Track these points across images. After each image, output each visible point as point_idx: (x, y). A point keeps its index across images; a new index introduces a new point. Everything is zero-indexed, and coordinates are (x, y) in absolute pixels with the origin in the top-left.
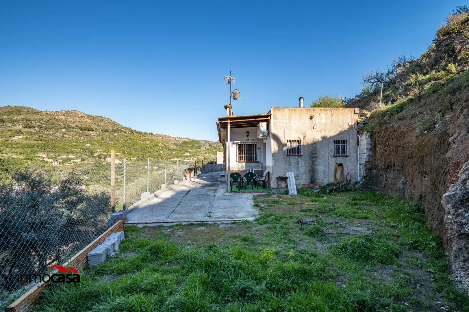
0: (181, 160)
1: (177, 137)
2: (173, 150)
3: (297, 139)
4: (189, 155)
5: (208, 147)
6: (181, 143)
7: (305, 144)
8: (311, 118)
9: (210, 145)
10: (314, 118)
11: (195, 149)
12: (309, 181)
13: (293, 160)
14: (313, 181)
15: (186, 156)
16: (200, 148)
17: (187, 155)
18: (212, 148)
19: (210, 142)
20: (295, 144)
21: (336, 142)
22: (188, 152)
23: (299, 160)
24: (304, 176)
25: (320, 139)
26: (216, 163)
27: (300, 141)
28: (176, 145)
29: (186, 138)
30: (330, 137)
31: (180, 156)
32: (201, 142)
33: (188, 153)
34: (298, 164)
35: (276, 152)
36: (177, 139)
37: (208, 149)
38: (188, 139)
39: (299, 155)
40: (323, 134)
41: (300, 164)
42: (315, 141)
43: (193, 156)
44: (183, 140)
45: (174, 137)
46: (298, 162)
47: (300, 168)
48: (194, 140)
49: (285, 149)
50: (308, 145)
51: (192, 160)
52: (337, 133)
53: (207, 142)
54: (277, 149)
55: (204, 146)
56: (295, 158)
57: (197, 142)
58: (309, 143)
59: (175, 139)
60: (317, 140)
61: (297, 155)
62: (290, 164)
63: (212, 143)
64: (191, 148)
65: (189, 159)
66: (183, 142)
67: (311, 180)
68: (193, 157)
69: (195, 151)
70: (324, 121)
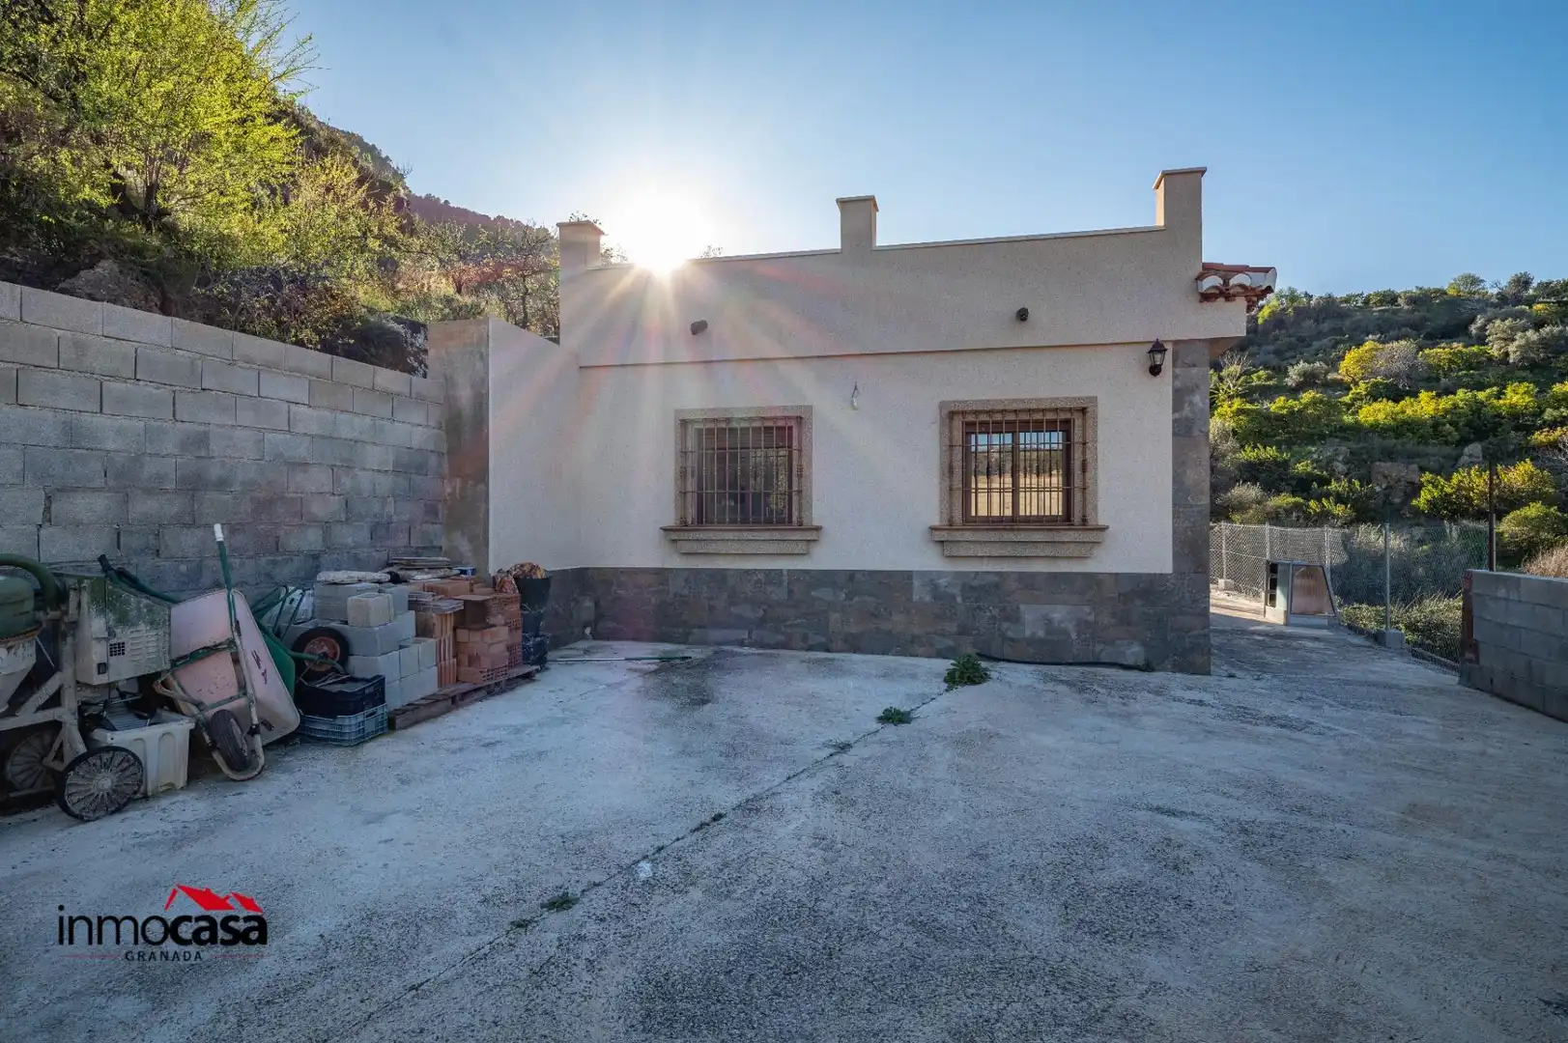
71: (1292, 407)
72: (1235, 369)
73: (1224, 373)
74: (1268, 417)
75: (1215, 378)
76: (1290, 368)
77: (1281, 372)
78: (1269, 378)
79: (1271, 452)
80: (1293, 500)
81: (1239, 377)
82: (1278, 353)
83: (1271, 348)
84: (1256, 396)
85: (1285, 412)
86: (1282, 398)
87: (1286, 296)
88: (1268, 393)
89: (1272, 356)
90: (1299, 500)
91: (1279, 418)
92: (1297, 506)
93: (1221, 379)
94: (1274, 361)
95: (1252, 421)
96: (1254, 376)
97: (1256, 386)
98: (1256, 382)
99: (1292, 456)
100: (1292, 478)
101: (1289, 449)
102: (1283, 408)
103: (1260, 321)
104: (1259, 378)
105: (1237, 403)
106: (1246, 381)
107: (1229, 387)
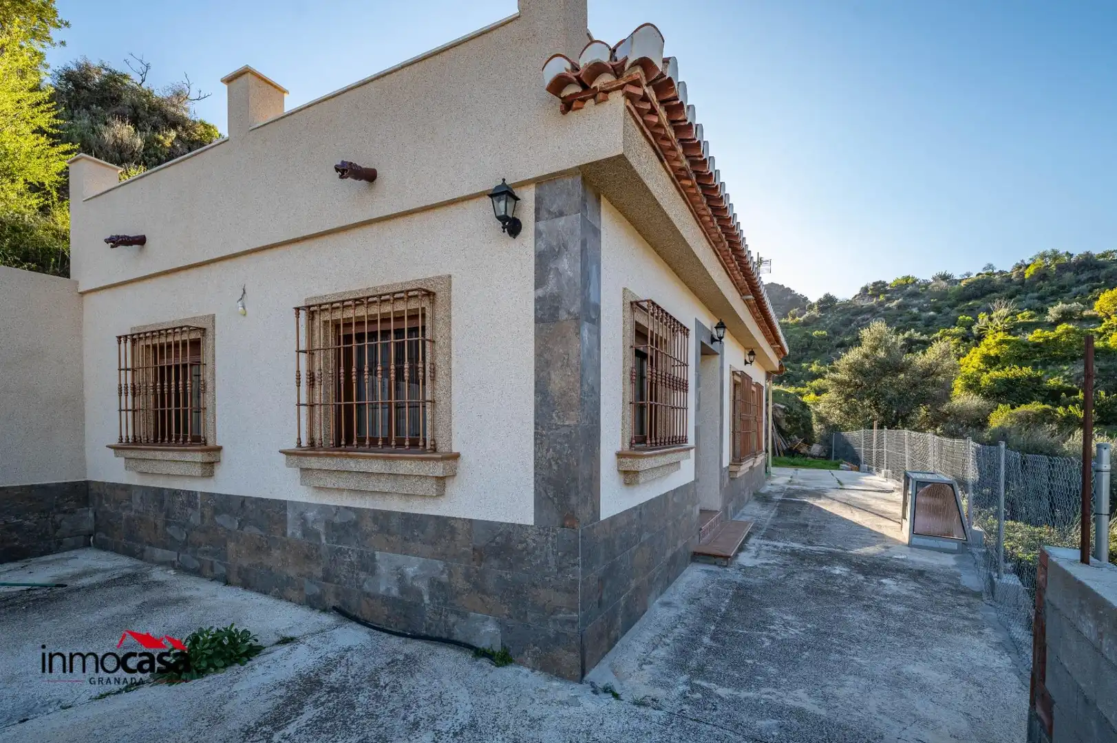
71: (1049, 336)
72: (1003, 311)
73: (994, 315)
74: (1026, 345)
75: (986, 319)
76: (1050, 309)
77: (1043, 311)
78: (1031, 317)
79: (1027, 371)
80: (1043, 406)
81: (1007, 317)
82: (1041, 298)
83: (1036, 295)
84: (1020, 330)
85: (1041, 340)
86: (1039, 330)
87: (1050, 257)
88: (1028, 327)
89: (1036, 301)
90: (1048, 407)
91: (1037, 345)
92: (1046, 411)
93: (991, 319)
94: (1038, 304)
95: (1011, 348)
96: (1019, 316)
97: (1020, 323)
98: (1020, 319)
99: (1047, 373)
100: (1045, 390)
101: (1044, 368)
102: (1039, 338)
103: (1027, 276)
104: (1024, 316)
105: (1000, 336)
106: (1012, 320)
107: (997, 325)
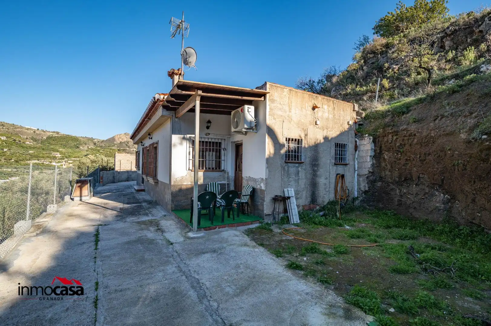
0: (45, 163)
1: (38, 129)
2: (31, 148)
3: (297, 138)
4: (59, 156)
5: (92, 146)
6: (45, 138)
7: (306, 146)
8: (314, 108)
9: (95, 144)
10: (316, 109)
11: (71, 147)
12: (309, 199)
13: (292, 169)
14: (314, 199)
15: (55, 158)
16: (78, 147)
17: (57, 156)
18: (99, 148)
19: (96, 140)
20: (292, 145)
21: (337, 145)
22: (58, 151)
23: (300, 169)
24: (304, 193)
25: (322, 141)
26: (113, 169)
27: (301, 140)
28: (35, 140)
29: (54, 132)
30: (332, 138)
31: (43, 157)
32: (80, 138)
33: (58, 153)
34: (298, 176)
35: (272, 156)
36: (37, 132)
37: (92, 149)
38: (58, 133)
39: (299, 161)
40: (325, 133)
41: (300, 174)
42: (316, 143)
43: (66, 157)
44: (48, 134)
45: (31, 129)
46: (298, 173)
47: (300, 181)
48: (68, 135)
49: (283, 151)
50: (310, 147)
51: (64, 163)
52: (338, 133)
53: (92, 140)
54: (272, 151)
55: (86, 144)
56: (294, 166)
57: (75, 139)
58: (311, 145)
59: (35, 132)
60: (319, 141)
61: (297, 161)
62: (289, 175)
63: (99, 141)
64: (65, 146)
65: (59, 162)
66: (49, 138)
67: (312, 199)
68: (66, 160)
69: (70, 150)
70: (326, 115)
